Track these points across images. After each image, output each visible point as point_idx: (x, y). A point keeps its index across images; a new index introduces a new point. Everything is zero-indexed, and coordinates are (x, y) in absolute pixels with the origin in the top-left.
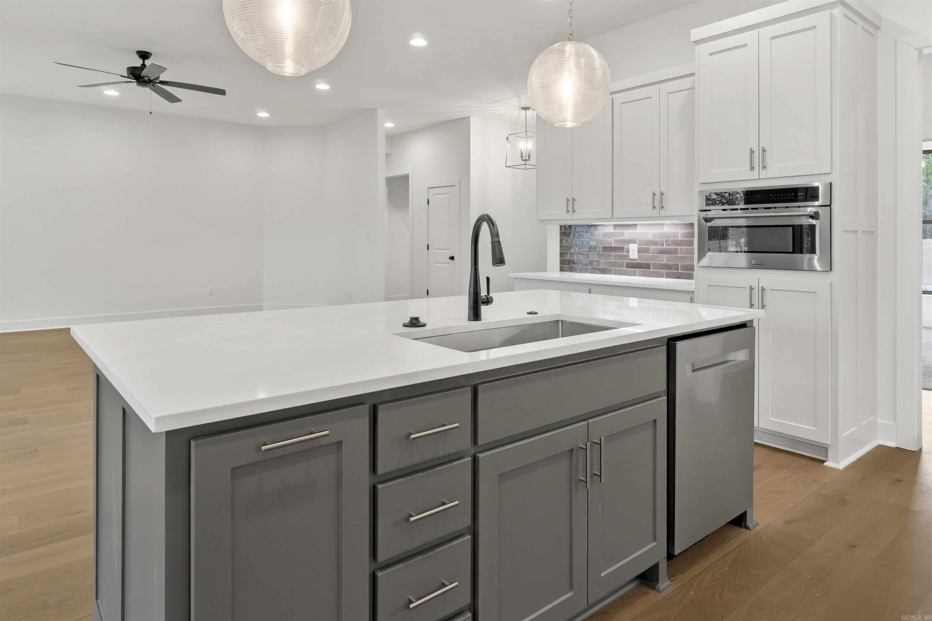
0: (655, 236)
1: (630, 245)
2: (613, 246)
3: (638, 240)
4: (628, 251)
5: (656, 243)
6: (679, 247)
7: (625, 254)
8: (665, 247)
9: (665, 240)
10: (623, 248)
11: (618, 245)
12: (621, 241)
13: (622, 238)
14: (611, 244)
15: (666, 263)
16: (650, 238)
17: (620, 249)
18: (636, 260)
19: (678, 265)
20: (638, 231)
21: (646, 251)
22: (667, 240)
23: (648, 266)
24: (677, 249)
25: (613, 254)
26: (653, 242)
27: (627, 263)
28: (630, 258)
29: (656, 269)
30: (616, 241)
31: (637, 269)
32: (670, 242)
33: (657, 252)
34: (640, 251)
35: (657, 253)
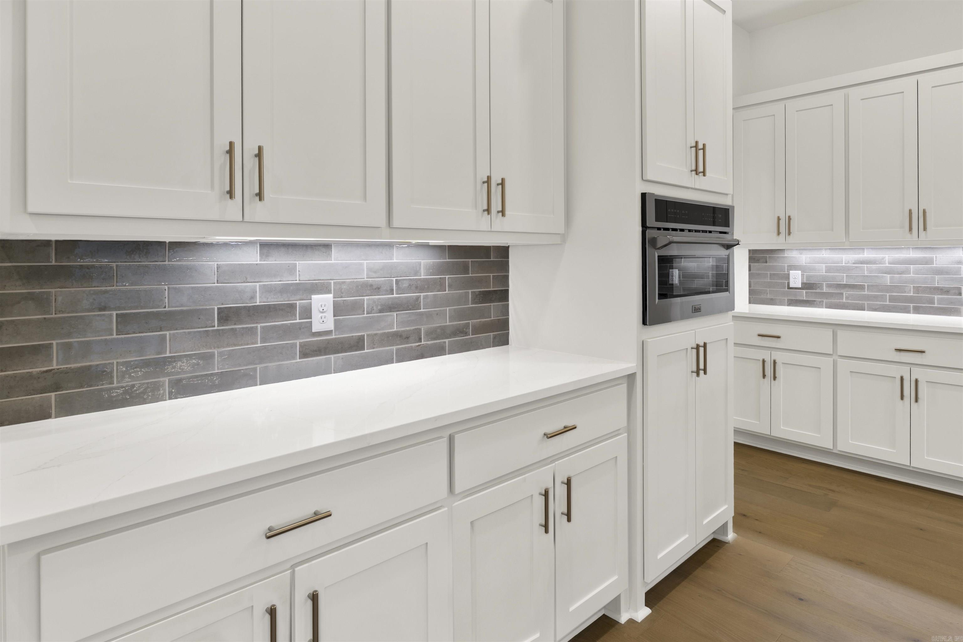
0: (375, 272)
1: (314, 297)
2: (258, 304)
3: (334, 283)
4: (307, 312)
5: (376, 289)
6: (422, 294)
7: (298, 321)
8: (395, 295)
9: (396, 280)
10: (292, 307)
11: (273, 300)
12: (285, 289)
13: (288, 280)
14: (253, 298)
15: (397, 330)
16: (364, 277)
17: (282, 310)
18: (329, 333)
19: (420, 329)
20: (333, 262)
21: (356, 307)
22: (400, 280)
23: (358, 344)
24: (418, 298)
25: (259, 326)
26: (371, 285)
27: (302, 346)
28: (314, 330)
29: (377, 347)
30: (267, 290)
31: (332, 356)
32: (406, 285)
33: (379, 307)
34: (338, 310)
35: (381, 311)
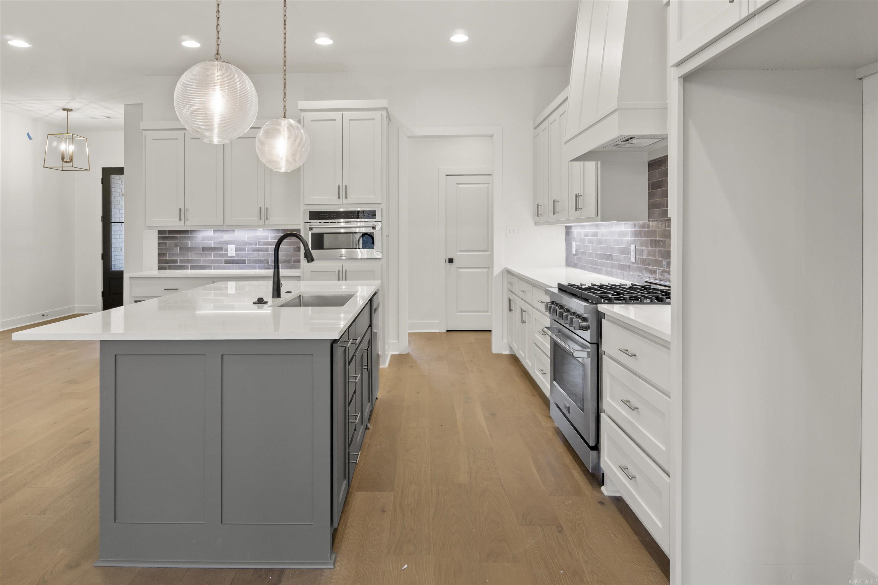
0: (250, 238)
1: (228, 246)
2: (212, 247)
3: (236, 242)
4: (226, 250)
5: (251, 244)
6: (269, 247)
7: (224, 253)
8: (258, 247)
9: (258, 241)
10: (222, 248)
11: (216, 246)
12: (220, 243)
13: (221, 240)
14: (211, 245)
15: (259, 258)
16: (246, 240)
17: (219, 249)
18: (234, 257)
19: (268, 259)
20: (235, 235)
21: (243, 250)
22: (260, 241)
23: (244, 262)
24: (267, 248)
25: (213, 253)
26: (249, 243)
27: (225, 260)
28: (229, 256)
29: (251, 263)
30: (215, 243)
31: (235, 264)
32: (262, 243)
33: (252, 250)
34: (236, 250)
35: (252, 251)
